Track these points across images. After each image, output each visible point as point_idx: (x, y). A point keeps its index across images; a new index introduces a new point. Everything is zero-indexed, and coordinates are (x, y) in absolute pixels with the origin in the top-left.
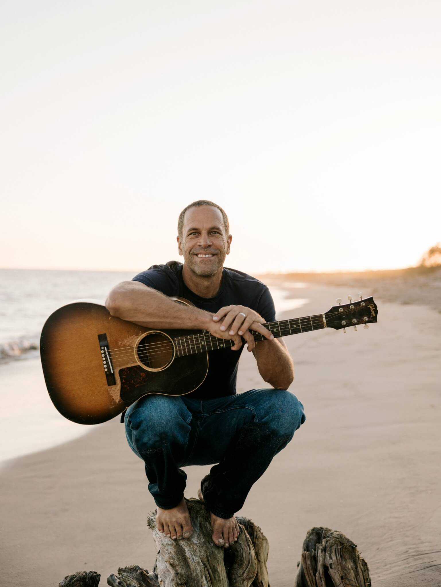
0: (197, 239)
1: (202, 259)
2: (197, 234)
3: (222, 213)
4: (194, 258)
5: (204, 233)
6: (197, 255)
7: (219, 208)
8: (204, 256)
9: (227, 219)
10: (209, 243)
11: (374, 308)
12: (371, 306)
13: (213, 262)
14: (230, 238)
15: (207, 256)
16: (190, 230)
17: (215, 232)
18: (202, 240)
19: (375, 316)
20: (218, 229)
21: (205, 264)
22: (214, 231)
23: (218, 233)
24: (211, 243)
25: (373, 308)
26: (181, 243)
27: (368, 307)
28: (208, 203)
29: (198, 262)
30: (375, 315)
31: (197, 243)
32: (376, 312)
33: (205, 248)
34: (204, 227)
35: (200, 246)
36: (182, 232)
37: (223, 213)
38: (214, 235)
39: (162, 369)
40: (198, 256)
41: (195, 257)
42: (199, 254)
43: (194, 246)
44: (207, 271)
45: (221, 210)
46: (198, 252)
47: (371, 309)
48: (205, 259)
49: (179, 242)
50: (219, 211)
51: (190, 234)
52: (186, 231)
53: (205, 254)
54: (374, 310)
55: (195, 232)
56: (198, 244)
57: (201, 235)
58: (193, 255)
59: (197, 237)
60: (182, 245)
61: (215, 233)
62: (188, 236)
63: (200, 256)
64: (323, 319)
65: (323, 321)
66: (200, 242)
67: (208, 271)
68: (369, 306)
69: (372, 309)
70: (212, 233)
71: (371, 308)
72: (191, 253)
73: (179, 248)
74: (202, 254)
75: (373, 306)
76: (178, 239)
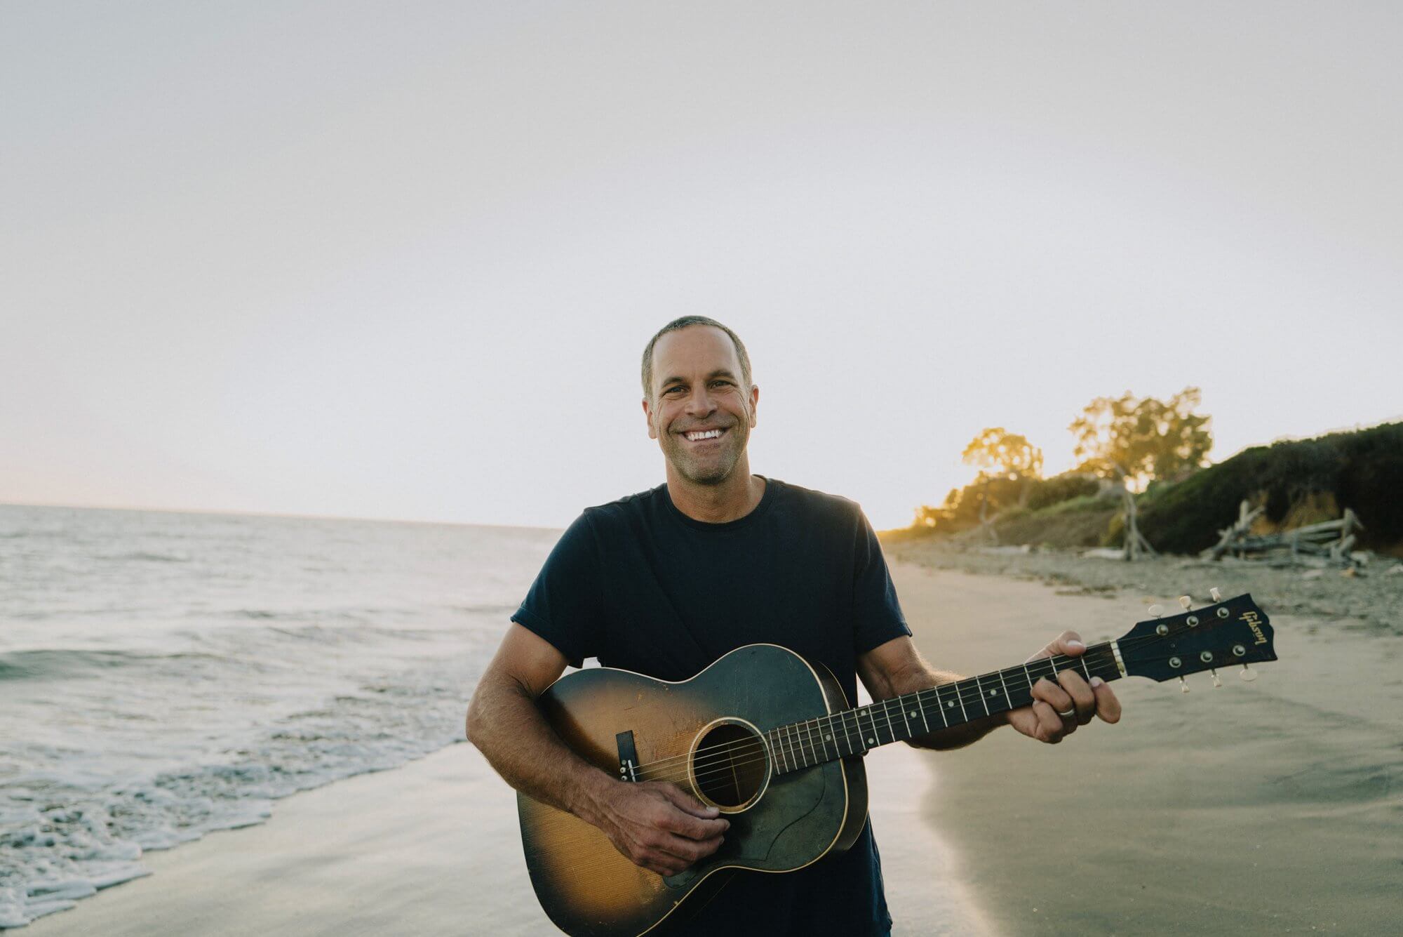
0: (684, 399)
1: (697, 444)
2: (682, 390)
3: (733, 339)
4: (678, 441)
5: (698, 386)
6: (685, 434)
7: (724, 329)
8: (701, 436)
9: (744, 353)
10: (710, 407)
11: (1260, 622)
12: (1249, 615)
13: (722, 447)
14: (755, 392)
15: (708, 435)
16: (666, 384)
17: (723, 383)
18: (696, 402)
19: (1265, 641)
20: (728, 374)
21: (706, 455)
22: (718, 381)
23: (728, 383)
24: (715, 407)
25: (1254, 621)
26: (651, 413)
27: (1241, 618)
28: (702, 321)
29: (689, 452)
30: (1267, 639)
31: (683, 408)
32: (1269, 632)
33: (703, 419)
34: (696, 371)
35: (690, 414)
36: (651, 388)
37: (736, 340)
38: (719, 388)
39: (746, 807)
40: (689, 437)
41: (681, 438)
42: (688, 431)
43: (676, 415)
44: (711, 469)
45: (730, 334)
46: (688, 427)
47: (1250, 624)
48: (703, 443)
49: (648, 412)
50: (726, 336)
51: (669, 391)
52: (657, 386)
53: (704, 431)
54: (1258, 625)
55: (678, 386)
56: (687, 410)
57: (691, 390)
58: (676, 435)
59: (682, 397)
60: (653, 416)
61: (723, 385)
62: (664, 394)
63: (692, 437)
64: (1112, 654)
65: (1113, 658)
66: (691, 407)
67: (713, 469)
68: (1243, 616)
69: (1252, 625)
70: (715, 386)
71: (1248, 620)
72: (671, 430)
73: (649, 423)
74: (697, 431)
75: (1256, 617)
76: (645, 404)
